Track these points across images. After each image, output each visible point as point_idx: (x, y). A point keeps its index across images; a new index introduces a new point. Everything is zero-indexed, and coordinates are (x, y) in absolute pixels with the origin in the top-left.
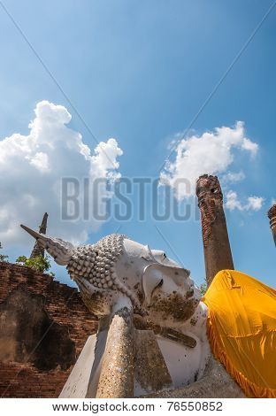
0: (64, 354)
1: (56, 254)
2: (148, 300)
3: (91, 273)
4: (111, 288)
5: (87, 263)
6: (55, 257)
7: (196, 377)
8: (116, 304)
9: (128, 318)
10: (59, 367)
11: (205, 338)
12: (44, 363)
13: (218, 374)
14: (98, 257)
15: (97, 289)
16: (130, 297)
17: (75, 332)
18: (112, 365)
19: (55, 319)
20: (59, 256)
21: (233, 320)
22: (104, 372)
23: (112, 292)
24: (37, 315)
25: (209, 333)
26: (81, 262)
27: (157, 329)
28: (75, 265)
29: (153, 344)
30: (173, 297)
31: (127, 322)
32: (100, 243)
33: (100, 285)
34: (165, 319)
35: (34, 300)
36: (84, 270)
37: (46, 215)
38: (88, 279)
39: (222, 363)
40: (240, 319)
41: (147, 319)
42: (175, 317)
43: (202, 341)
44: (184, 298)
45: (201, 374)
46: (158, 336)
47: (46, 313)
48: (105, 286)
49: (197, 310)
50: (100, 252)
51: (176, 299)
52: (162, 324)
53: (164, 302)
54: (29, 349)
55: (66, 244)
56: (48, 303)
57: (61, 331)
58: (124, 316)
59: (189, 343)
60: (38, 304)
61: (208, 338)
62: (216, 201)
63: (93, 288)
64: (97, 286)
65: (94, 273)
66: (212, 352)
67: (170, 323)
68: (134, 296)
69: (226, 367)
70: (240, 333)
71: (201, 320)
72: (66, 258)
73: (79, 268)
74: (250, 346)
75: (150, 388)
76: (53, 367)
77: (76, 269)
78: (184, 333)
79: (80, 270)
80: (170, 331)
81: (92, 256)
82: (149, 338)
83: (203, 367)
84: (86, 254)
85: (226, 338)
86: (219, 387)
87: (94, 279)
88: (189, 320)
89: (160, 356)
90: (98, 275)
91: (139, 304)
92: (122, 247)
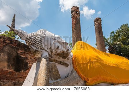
0: (24, 66)
1: (21, 36)
2: (54, 53)
3: (34, 43)
4: (41, 49)
5: (32, 40)
6: (21, 37)
7: (68, 75)
8: (43, 54)
9: (47, 59)
10: (23, 70)
11: (71, 63)
12: (18, 70)
13: (75, 74)
14: (36, 38)
15: (36, 49)
16: (48, 52)
17: (28, 59)
18: (42, 75)
19: (21, 55)
20: (22, 37)
21: (80, 58)
22: (39, 77)
23: (42, 50)
24: (14, 54)
25: (73, 62)
26: (30, 39)
27: (57, 62)
28: (28, 40)
29: (55, 67)
30: (62, 52)
31: (47, 61)
32: (37, 32)
33: (37, 48)
34: (59, 58)
35: (13, 49)
36: (31, 42)
37: (15, 15)
38: (33, 45)
39: (76, 71)
40: (83, 58)
41: (53, 59)
42: (62, 58)
43: (70, 64)
44: (66, 52)
45: (70, 74)
46: (57, 63)
47: (17, 53)
48: (39, 48)
49: (70, 55)
50: (37, 36)
51: (63, 52)
52: (58, 60)
53: (59, 53)
54: (12, 65)
55: (25, 32)
56: (18, 50)
57: (23, 59)
58: (46, 59)
59: (66, 65)
60: (14, 50)
61: (73, 63)
62: (78, 16)
63: (35, 49)
64: (36, 48)
65: (35, 43)
66: (73, 68)
67: (61, 59)
68: (49, 51)
69: (77, 72)
70: (82, 62)
71: (71, 58)
72: (25, 38)
73: (30, 41)
74: (85, 65)
75: (54, 80)
76: (21, 70)
77: (28, 42)
78: (65, 62)
79: (30, 42)
80: (61, 62)
81: (34, 37)
82: (54, 65)
83: (70, 72)
84: (32, 37)
85: (78, 64)
86: (75, 79)
87: (35, 45)
88: (67, 58)
89: (57, 70)
90: (37, 44)
91: (51, 54)
92: (45, 35)
